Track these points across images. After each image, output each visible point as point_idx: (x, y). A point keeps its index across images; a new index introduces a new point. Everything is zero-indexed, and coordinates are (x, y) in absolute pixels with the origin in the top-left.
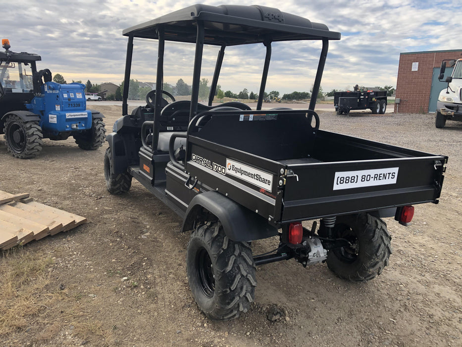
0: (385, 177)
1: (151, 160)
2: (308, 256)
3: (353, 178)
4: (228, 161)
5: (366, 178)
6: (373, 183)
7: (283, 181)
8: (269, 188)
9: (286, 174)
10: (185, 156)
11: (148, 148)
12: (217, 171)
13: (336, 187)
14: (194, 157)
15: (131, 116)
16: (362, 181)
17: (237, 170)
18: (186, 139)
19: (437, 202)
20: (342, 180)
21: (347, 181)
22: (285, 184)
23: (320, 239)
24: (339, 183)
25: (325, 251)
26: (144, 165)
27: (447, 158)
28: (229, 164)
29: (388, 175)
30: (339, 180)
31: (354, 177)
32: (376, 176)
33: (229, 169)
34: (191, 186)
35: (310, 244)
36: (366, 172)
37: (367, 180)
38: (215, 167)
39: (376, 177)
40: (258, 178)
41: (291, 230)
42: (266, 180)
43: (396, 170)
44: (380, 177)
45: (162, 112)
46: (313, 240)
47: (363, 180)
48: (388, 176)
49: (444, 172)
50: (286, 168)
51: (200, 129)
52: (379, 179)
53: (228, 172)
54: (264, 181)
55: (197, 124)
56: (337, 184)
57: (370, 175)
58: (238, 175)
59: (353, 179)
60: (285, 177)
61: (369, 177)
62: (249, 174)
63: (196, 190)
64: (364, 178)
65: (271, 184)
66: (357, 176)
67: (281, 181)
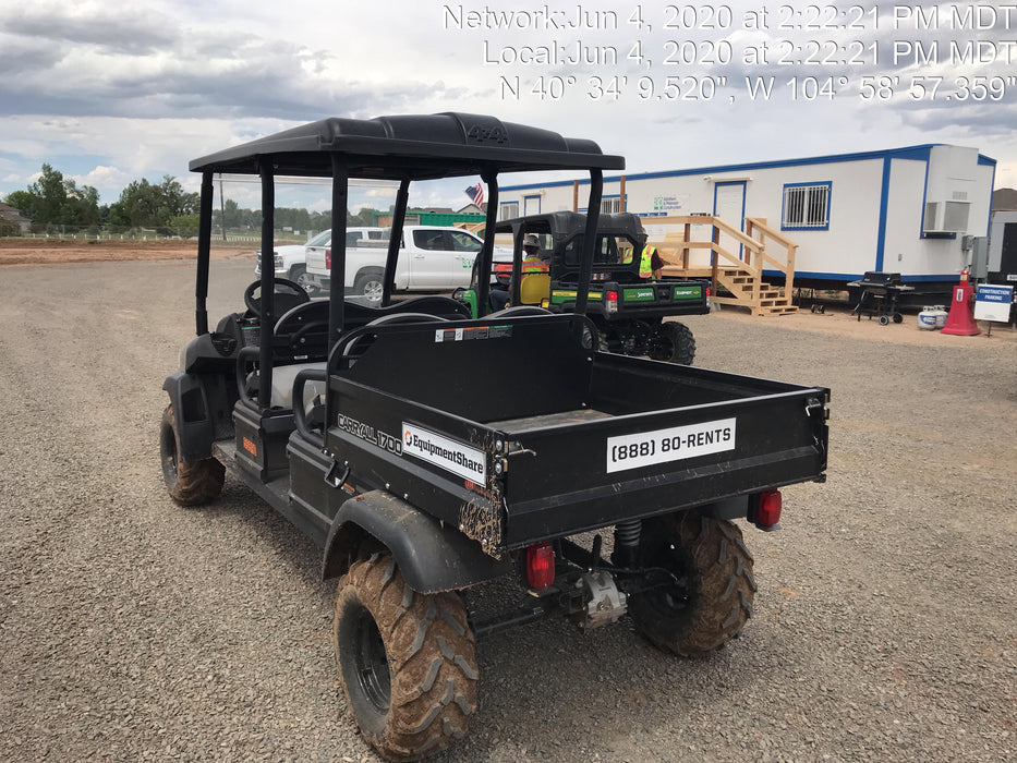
0: (709, 438)
1: (258, 427)
2: (588, 609)
3: (644, 446)
4: (406, 428)
5: (671, 444)
6: (686, 452)
7: (502, 464)
8: (479, 478)
9: (506, 451)
10: (324, 419)
11: (250, 403)
12: (386, 449)
13: (613, 467)
14: (342, 421)
15: (214, 336)
16: (663, 450)
17: (423, 445)
18: (324, 383)
19: (822, 479)
20: (623, 453)
21: (634, 453)
22: (506, 470)
23: (612, 573)
24: (617, 458)
25: (623, 596)
26: (246, 440)
27: (828, 391)
28: (408, 433)
29: (715, 435)
30: (617, 453)
31: (647, 444)
32: (692, 438)
33: (409, 444)
34: (338, 482)
35: (591, 585)
36: (670, 433)
37: (674, 448)
38: (383, 439)
39: (691, 441)
40: (462, 460)
41: (531, 559)
42: (476, 464)
43: (730, 423)
44: (699, 439)
45: (275, 329)
46: (596, 575)
47: (666, 448)
48: (717, 437)
49: (828, 418)
50: (506, 438)
51: (352, 363)
52: (699, 444)
53: (406, 448)
54: (472, 465)
55: (345, 353)
56: (615, 460)
57: (679, 438)
58: (425, 455)
59: (645, 449)
60: (506, 456)
61: (676, 441)
62: (444, 453)
63: (347, 489)
64: (666, 445)
65: (484, 470)
66: (653, 441)
67: (498, 466)
